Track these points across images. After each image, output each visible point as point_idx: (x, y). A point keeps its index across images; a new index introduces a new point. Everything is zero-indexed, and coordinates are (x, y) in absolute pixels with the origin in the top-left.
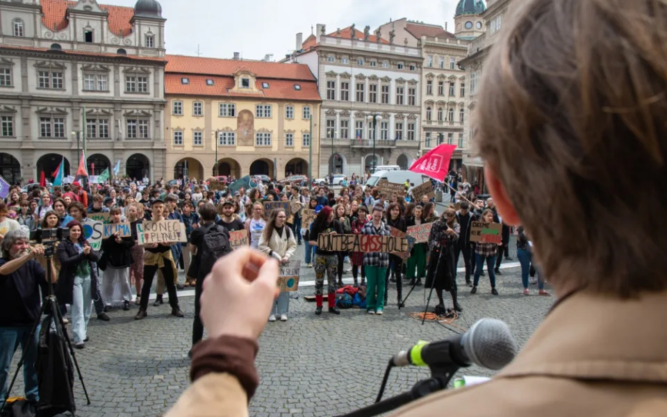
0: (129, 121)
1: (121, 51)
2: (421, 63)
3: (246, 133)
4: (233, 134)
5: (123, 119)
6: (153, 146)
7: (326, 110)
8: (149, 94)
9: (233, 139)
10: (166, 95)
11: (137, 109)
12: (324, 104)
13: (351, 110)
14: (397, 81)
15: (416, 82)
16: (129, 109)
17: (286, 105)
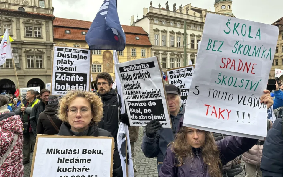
0: (28, 56)
1: (21, 7)
2: (203, 26)
3: (108, 65)
4: (100, 66)
5: (24, 55)
6: (46, 73)
7: (154, 51)
8: (42, 38)
9: (100, 68)
10: (55, 40)
11: (34, 49)
12: (153, 48)
13: (167, 51)
14: (191, 35)
15: (200, 36)
16: (28, 48)
17: (131, 48)
